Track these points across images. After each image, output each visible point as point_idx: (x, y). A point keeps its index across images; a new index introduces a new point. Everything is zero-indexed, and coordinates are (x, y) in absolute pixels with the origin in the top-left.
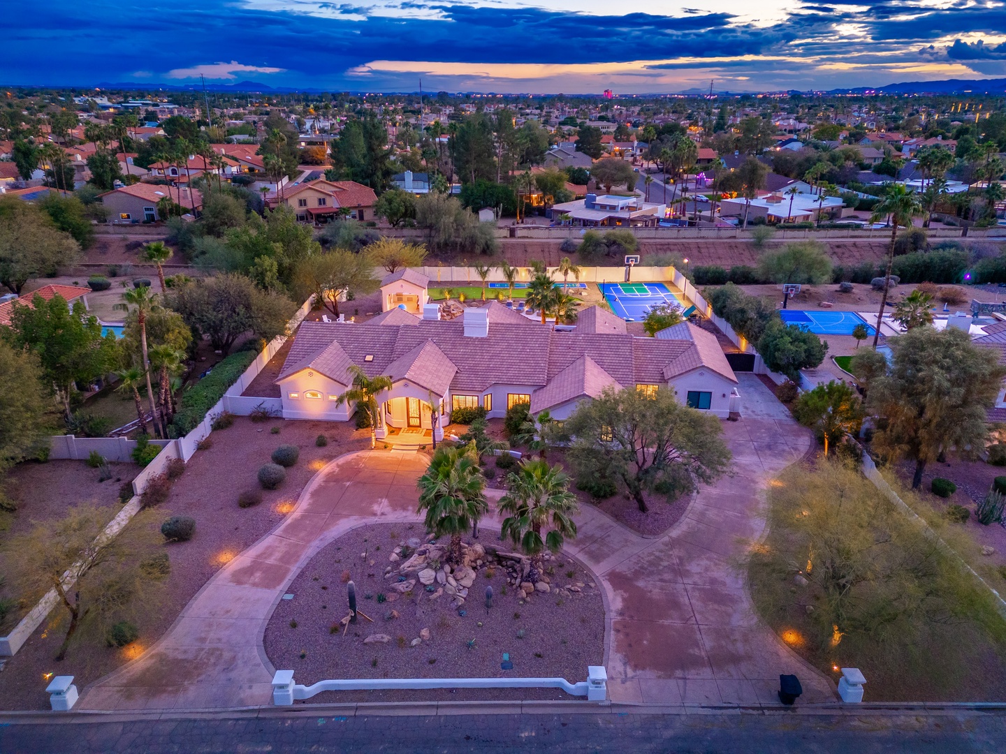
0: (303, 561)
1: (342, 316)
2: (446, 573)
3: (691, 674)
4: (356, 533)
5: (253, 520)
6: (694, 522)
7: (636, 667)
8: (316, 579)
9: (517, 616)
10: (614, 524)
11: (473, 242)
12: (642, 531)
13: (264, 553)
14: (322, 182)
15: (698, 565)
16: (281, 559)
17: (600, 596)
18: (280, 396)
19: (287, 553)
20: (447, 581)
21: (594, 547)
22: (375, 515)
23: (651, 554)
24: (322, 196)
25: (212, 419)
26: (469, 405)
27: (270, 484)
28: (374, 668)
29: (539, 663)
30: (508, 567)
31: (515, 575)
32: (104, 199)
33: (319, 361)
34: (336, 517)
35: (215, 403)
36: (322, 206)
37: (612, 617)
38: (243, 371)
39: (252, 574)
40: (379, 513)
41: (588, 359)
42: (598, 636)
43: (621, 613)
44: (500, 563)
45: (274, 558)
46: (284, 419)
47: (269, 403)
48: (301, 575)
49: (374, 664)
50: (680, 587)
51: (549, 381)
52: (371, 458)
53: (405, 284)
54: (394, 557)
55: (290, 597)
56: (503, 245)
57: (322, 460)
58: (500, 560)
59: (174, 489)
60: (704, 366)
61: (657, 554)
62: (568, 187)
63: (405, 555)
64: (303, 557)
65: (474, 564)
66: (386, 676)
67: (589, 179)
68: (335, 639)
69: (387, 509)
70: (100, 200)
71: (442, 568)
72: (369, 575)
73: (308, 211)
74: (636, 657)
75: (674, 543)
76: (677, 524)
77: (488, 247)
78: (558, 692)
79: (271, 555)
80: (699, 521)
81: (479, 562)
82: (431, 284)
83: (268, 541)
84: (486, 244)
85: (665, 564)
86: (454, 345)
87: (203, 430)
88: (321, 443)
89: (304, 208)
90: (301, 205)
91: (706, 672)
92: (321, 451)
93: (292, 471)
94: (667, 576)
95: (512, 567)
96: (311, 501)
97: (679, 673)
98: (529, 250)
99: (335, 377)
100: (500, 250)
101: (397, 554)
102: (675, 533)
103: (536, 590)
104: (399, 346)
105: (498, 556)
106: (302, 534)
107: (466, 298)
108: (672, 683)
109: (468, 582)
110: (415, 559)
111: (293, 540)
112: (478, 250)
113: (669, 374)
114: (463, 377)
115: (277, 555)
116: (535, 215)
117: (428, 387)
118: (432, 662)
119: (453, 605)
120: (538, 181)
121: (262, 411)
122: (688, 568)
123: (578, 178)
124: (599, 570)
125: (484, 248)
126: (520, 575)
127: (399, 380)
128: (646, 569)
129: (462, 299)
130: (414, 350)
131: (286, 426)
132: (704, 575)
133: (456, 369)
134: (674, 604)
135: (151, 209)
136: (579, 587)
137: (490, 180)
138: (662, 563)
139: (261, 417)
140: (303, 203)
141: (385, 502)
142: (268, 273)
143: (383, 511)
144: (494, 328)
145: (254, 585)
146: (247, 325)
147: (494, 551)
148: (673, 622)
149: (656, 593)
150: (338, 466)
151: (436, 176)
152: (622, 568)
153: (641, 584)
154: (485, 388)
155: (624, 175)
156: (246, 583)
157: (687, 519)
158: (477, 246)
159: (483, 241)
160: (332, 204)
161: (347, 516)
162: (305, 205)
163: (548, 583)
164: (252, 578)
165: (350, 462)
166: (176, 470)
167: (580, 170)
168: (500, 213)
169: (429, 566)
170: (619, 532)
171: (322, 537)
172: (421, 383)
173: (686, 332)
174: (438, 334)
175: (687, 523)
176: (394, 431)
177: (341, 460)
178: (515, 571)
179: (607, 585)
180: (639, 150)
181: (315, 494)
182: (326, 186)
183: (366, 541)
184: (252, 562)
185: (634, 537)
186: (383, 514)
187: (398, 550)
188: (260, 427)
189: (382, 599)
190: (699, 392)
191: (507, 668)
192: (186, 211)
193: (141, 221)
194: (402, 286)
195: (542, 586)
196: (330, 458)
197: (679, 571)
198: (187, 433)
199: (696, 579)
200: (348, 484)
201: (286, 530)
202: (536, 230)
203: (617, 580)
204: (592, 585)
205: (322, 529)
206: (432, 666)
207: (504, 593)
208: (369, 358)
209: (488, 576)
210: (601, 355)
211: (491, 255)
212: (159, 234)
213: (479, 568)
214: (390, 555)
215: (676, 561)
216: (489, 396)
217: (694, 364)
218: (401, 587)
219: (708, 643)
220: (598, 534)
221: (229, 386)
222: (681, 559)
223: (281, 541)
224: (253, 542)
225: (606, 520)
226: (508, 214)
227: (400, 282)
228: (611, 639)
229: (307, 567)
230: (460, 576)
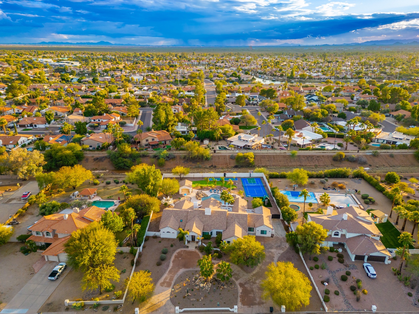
0: (174, 281)
2: (205, 284)
3: (254, 307)
5: (161, 270)
7: (243, 305)
8: (178, 285)
9: (220, 294)
10: (241, 270)
12: (247, 272)
13: (166, 278)
15: (258, 281)
16: (169, 280)
17: (237, 289)
19: (170, 278)
20: (206, 286)
21: (236, 276)
23: (249, 278)
24: (153, 138)
27: (163, 259)
28: (193, 306)
29: (225, 304)
30: (218, 282)
31: (219, 284)
33: (170, 224)
34: (179, 268)
35: (145, 235)
36: (153, 141)
37: (239, 294)
39: (164, 284)
42: (237, 299)
43: (241, 293)
46: (161, 238)
47: (157, 234)
48: (175, 284)
49: (193, 305)
50: (254, 286)
52: (184, 251)
54: (194, 280)
55: (173, 290)
56: (212, 157)
58: (216, 280)
63: (196, 279)
64: (174, 279)
66: (195, 308)
68: (185, 300)
72: (189, 284)
73: (149, 143)
74: (244, 303)
75: (254, 275)
78: (228, 311)
80: (260, 269)
83: (165, 275)
84: (207, 156)
88: (172, 246)
91: (257, 306)
92: (172, 248)
93: (167, 256)
94: (251, 284)
96: (173, 264)
97: (252, 306)
98: (220, 159)
102: (254, 272)
103: (224, 288)
106: (173, 273)
108: (250, 308)
109: (210, 286)
110: (198, 280)
111: (171, 275)
115: (168, 279)
116: (222, 140)
118: (204, 304)
119: (207, 292)
122: (256, 282)
123: (236, 122)
124: (237, 282)
126: (221, 284)
128: (247, 282)
131: (162, 240)
134: (252, 291)
136: (233, 287)
138: (251, 280)
139: (155, 237)
140: (147, 141)
145: (165, 286)
147: (215, 278)
148: (252, 295)
149: (249, 288)
150: (177, 253)
152: (242, 282)
153: (246, 286)
156: (163, 286)
160: (156, 140)
161: (181, 268)
165: (179, 252)
166: (140, 255)
169: (202, 283)
170: (242, 273)
171: (177, 274)
176: (189, 242)
177: (177, 251)
179: (239, 286)
181: (173, 262)
182: (154, 133)
183: (187, 275)
184: (164, 281)
185: (245, 274)
186: (189, 268)
187: (194, 278)
188: (156, 240)
189: (192, 290)
191: (218, 306)
193: (96, 148)
194: (185, 187)
195: (225, 287)
196: (175, 251)
197: (254, 283)
198: (141, 245)
199: (258, 284)
200: (180, 259)
201: (168, 272)
203: (241, 285)
204: (236, 286)
205: (177, 272)
206: (204, 306)
207: (217, 288)
209: (214, 285)
213: (212, 282)
215: (254, 280)
218: (196, 288)
219: (258, 300)
220: (237, 273)
223: (168, 275)
224: (163, 275)
225: (239, 269)
228: (239, 299)
230: (208, 285)
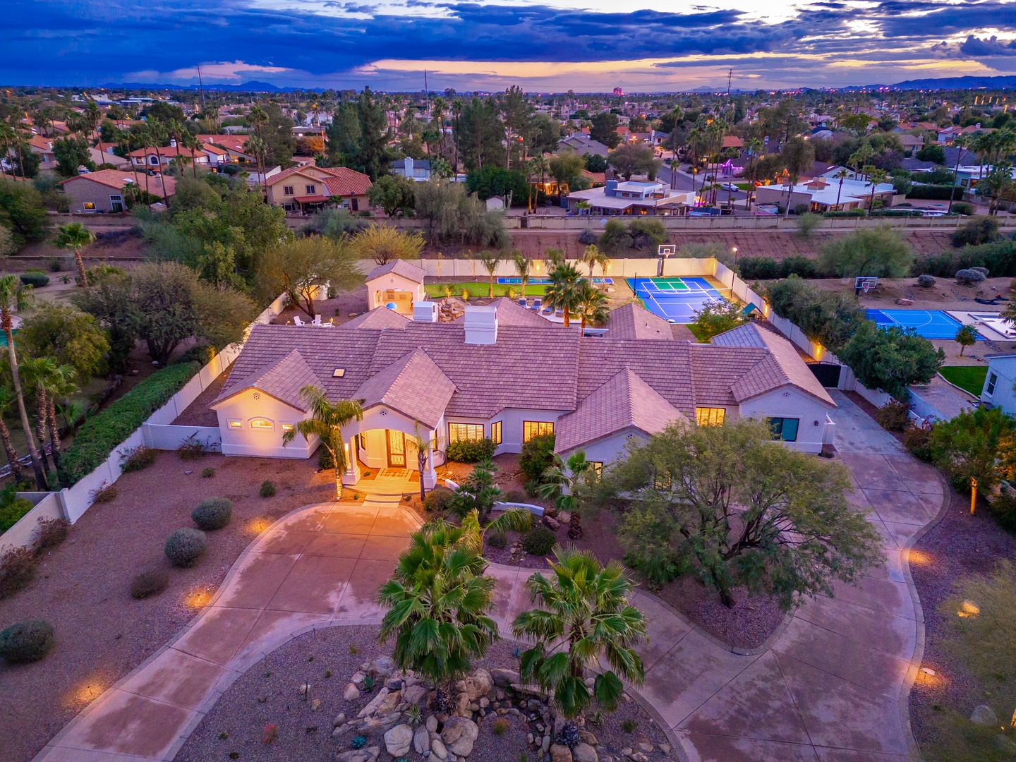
0: (208, 700)
1: (318, 317)
2: (430, 733)
4: (299, 643)
5: (146, 622)
6: (807, 625)
8: (223, 737)
10: (687, 628)
11: (480, 233)
12: (730, 640)
13: (153, 683)
14: (311, 167)
15: (829, 706)
16: (174, 697)
18: (217, 425)
19: (187, 682)
20: (431, 749)
21: (661, 671)
22: (330, 611)
23: (751, 684)
24: (310, 183)
25: (123, 457)
26: (471, 436)
27: (182, 561)
30: (526, 711)
31: (539, 726)
32: (66, 186)
33: (269, 378)
34: (273, 613)
35: (128, 436)
36: (311, 195)
38: (177, 390)
39: (124, 726)
40: (336, 607)
41: (631, 374)
44: (516, 704)
45: (165, 692)
46: (224, 455)
47: (204, 433)
48: (201, 729)
50: (807, 751)
51: (579, 404)
52: (335, 515)
53: (396, 279)
54: (352, 691)
56: (514, 236)
57: (265, 518)
58: (516, 697)
59: (45, 567)
60: (790, 384)
61: (761, 684)
62: (585, 174)
63: (369, 689)
64: (210, 690)
65: (475, 707)
67: (607, 167)
69: (350, 601)
70: (61, 187)
71: (423, 722)
72: (309, 730)
73: (294, 199)
75: (783, 664)
76: (781, 627)
77: (497, 240)
79: (162, 685)
80: (813, 624)
81: (484, 702)
82: (428, 279)
83: (164, 659)
84: (495, 235)
85: (777, 704)
86: (451, 355)
87: (107, 472)
88: (267, 492)
89: (290, 197)
90: (287, 193)
92: (266, 504)
93: (221, 536)
94: (782, 729)
95: (536, 712)
96: (239, 587)
98: (543, 242)
99: (289, 400)
100: (511, 242)
101: (357, 686)
102: (781, 644)
103: (576, 761)
104: (379, 355)
105: (513, 690)
106: (215, 648)
107: (470, 296)
109: (465, 748)
110: (382, 700)
111: (201, 659)
112: (485, 241)
113: (741, 394)
114: (463, 398)
115: (171, 687)
116: (548, 205)
117: (414, 415)
120: (552, 165)
121: (195, 444)
122: (814, 713)
123: (595, 165)
125: (492, 240)
126: (548, 728)
127: (373, 406)
128: (746, 715)
129: (465, 296)
130: (398, 362)
131: (225, 466)
132: (841, 727)
133: (454, 387)
135: (118, 198)
136: (644, 752)
137: (498, 165)
138: (771, 703)
139: (194, 453)
140: (289, 190)
141: (347, 587)
142: (221, 263)
143: (342, 605)
144: (505, 332)
145: (124, 748)
146: (185, 329)
147: (508, 682)
150: (287, 528)
151: (438, 160)
152: (708, 713)
154: (493, 414)
155: (646, 162)
156: (111, 744)
157: (795, 619)
158: (483, 238)
159: (491, 232)
160: (322, 192)
161: (288, 614)
162: (292, 193)
163: (594, 745)
164: (123, 734)
165: (305, 521)
167: (597, 157)
168: (510, 201)
169: (403, 720)
171: (245, 652)
172: (404, 410)
173: (755, 336)
174: (431, 341)
175: (797, 626)
176: (369, 473)
177: (291, 519)
178: (540, 719)
179: (689, 750)
180: (657, 140)
181: (248, 575)
182: (316, 172)
183: (311, 660)
184: (130, 700)
185: (719, 652)
186: (342, 609)
187: (358, 678)
188: (189, 466)
190: (782, 419)
192: (157, 200)
193: (107, 211)
194: (392, 281)
195: (585, 752)
196: (277, 515)
197: (803, 722)
198: (76, 481)
200: (297, 557)
201: (192, 641)
202: (551, 220)
203: (706, 737)
204: (666, 748)
205: (248, 637)
208: (339, 372)
209: (498, 733)
210: (648, 368)
211: (500, 247)
212: (124, 225)
213: (483, 713)
214: (345, 688)
215: (792, 698)
216: (499, 424)
217: (775, 380)
220: (665, 646)
221: (153, 410)
222: (798, 693)
223: (182, 661)
224: (139, 662)
225: (674, 620)
226: (518, 203)
227: (390, 276)
229: (213, 712)
230: (452, 734)
